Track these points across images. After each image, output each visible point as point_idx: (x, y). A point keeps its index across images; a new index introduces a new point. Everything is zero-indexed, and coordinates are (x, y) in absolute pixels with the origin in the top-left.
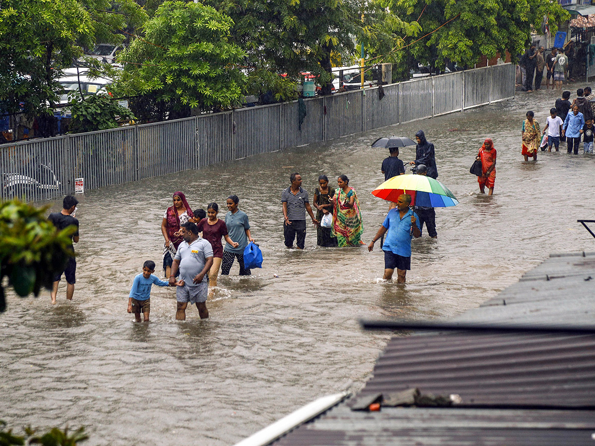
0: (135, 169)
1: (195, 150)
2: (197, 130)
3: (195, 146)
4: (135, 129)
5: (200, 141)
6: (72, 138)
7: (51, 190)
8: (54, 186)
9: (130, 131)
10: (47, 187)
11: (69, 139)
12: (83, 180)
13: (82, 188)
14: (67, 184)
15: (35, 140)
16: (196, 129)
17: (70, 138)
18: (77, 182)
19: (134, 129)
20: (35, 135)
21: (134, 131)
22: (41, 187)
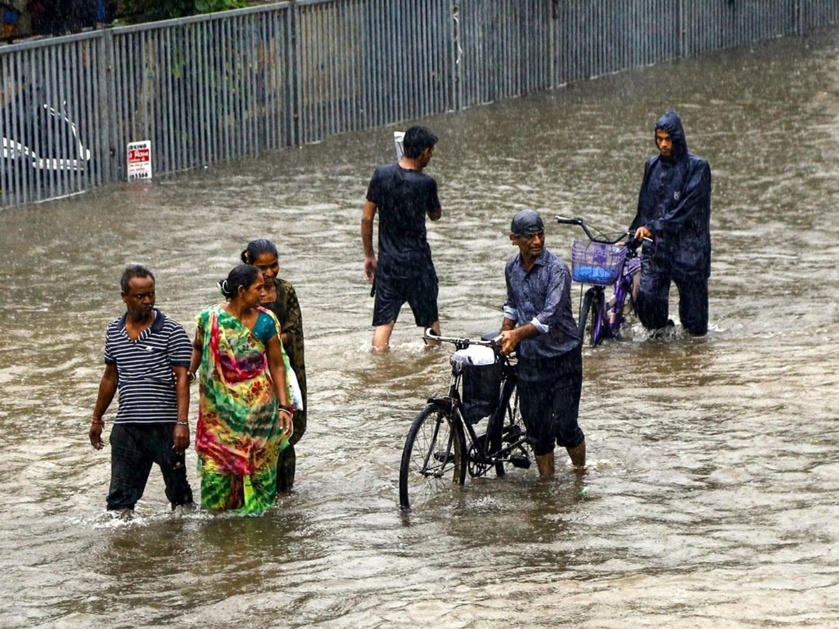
0: (288, 114)
1: (450, 62)
2: (455, 10)
3: (449, 51)
4: (289, 12)
5: (464, 39)
6: (120, 35)
7: (72, 173)
8: (72, 163)
9: (276, 15)
10: (54, 164)
11: (111, 38)
12: (149, 147)
13: (147, 167)
14: (107, 157)
15: (29, 42)
16: (451, 7)
17: (114, 36)
18: (133, 152)
19: (285, 10)
20: (33, 27)
21: (285, 16)
22: (38, 165)
